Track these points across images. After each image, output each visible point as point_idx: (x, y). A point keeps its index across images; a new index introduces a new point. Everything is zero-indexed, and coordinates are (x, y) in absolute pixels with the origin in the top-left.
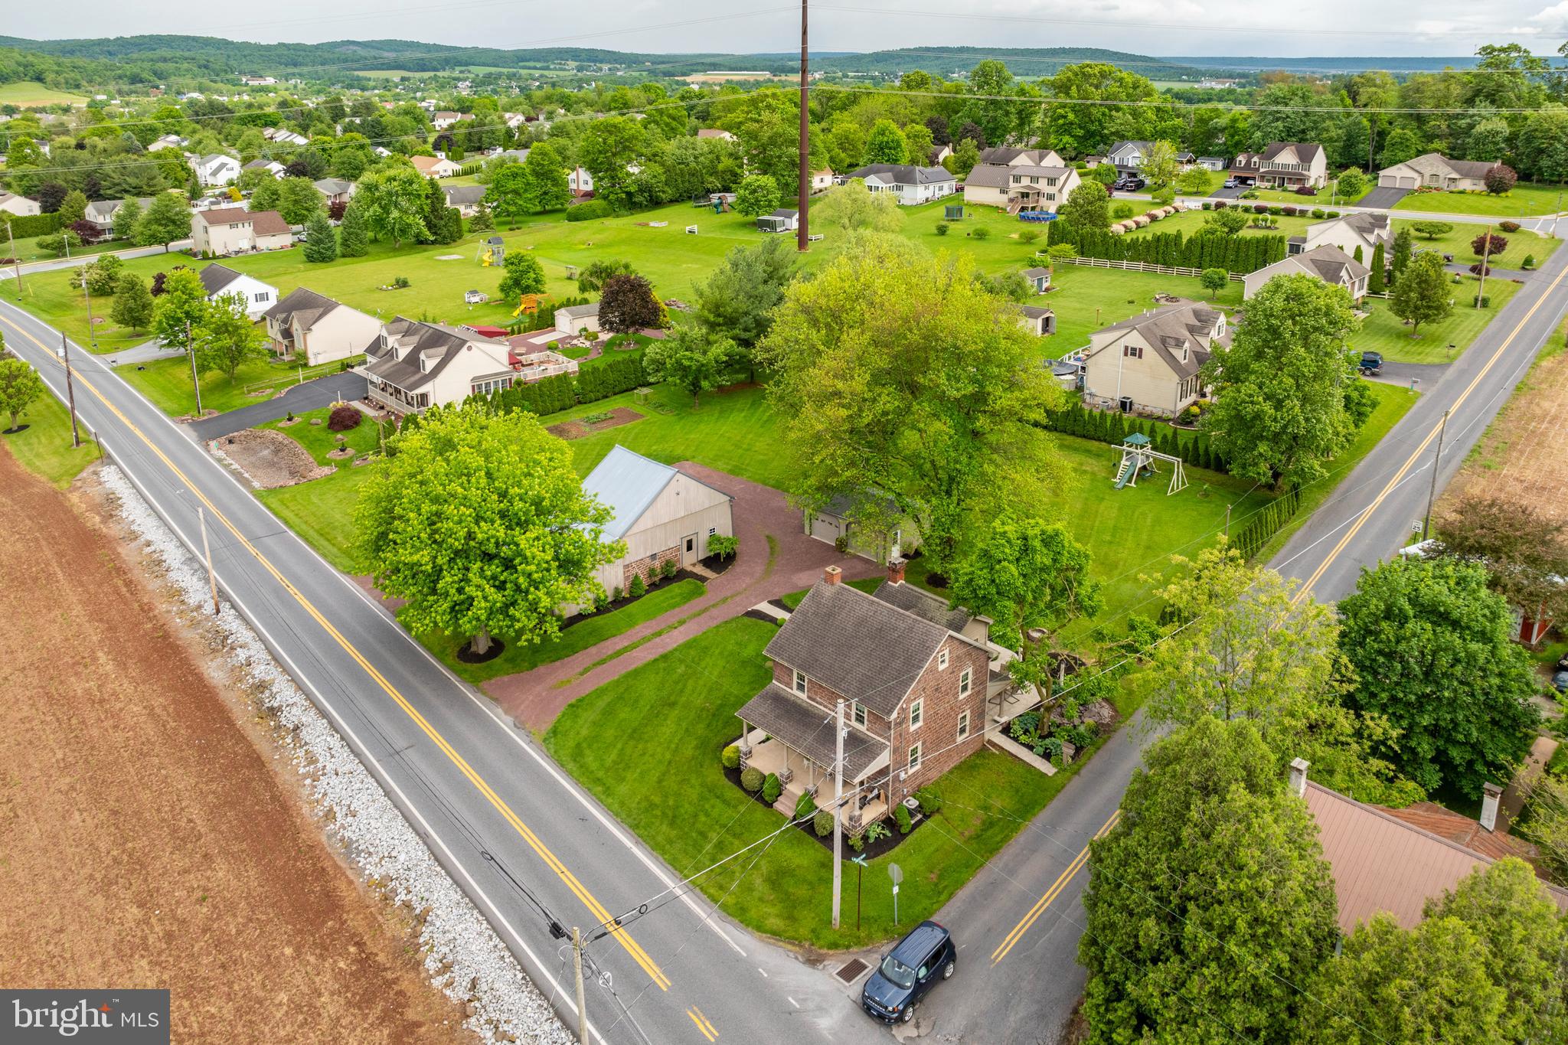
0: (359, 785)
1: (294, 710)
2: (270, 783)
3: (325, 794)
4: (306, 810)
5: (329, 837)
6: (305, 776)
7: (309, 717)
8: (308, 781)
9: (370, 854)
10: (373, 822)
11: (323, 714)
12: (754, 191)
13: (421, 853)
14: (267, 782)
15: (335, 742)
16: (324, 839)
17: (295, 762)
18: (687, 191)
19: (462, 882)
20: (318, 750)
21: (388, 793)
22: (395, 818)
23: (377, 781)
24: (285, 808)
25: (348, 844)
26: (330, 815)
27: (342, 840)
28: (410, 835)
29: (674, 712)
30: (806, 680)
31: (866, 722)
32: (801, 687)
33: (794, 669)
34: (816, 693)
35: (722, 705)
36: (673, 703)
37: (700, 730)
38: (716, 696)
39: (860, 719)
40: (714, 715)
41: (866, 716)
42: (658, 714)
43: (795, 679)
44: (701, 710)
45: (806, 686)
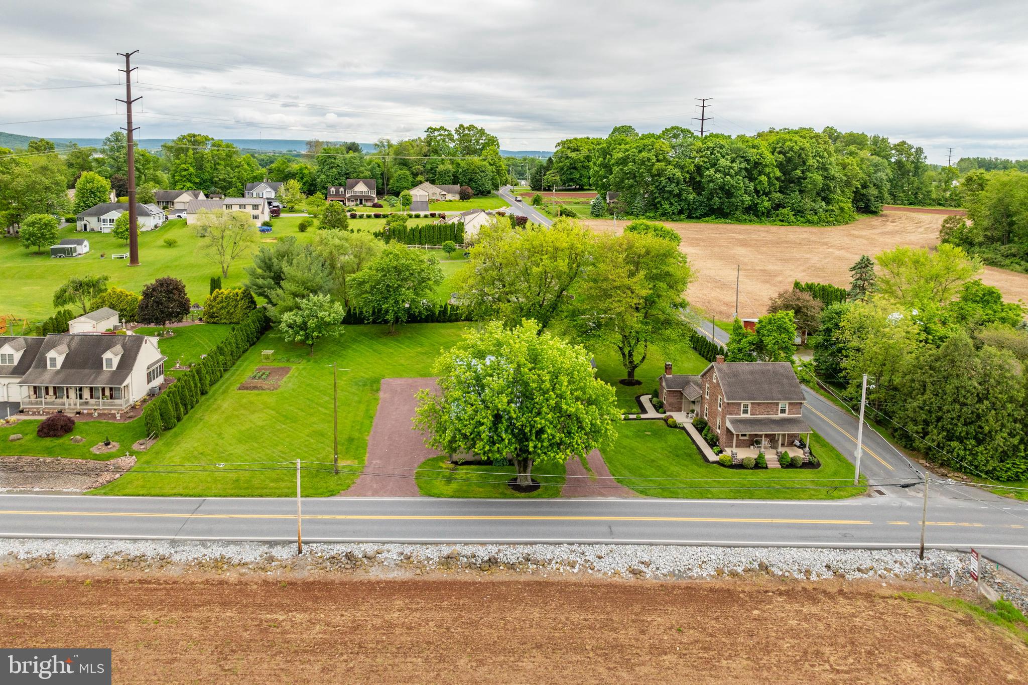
3: (614, 568)
4: (618, 579)
7: (527, 549)
9: (690, 569)
16: (657, 581)
26: (636, 572)
27: (665, 575)
28: (697, 549)
29: (662, 463)
30: (750, 406)
31: (787, 411)
32: (745, 412)
33: (743, 402)
34: (756, 410)
35: (670, 452)
36: (653, 461)
37: (686, 463)
38: (660, 451)
39: (783, 411)
40: (677, 456)
41: (787, 409)
42: (658, 466)
43: (742, 409)
44: (668, 457)
45: (749, 409)
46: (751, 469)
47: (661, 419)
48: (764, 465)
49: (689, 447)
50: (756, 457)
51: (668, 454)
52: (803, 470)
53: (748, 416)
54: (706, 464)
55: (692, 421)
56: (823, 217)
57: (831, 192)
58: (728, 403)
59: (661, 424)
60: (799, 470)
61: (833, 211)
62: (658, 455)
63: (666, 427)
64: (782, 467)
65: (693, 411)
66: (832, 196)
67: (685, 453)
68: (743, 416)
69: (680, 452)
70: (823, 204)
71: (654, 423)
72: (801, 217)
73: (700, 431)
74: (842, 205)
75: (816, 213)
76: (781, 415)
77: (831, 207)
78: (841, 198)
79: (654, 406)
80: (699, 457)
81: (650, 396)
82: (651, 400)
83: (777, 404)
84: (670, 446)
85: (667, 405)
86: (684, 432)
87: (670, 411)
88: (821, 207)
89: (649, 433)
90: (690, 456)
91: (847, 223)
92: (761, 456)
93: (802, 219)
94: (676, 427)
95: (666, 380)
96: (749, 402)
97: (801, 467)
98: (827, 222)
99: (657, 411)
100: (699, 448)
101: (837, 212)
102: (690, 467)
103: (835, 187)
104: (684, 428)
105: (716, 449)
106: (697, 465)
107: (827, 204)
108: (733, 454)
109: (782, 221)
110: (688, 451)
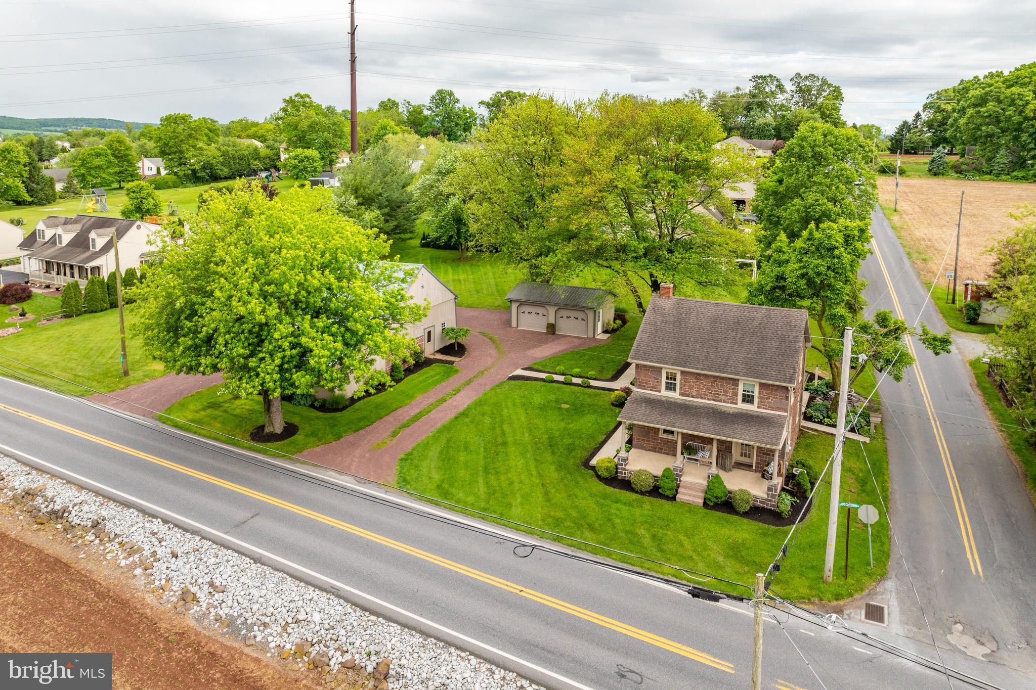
0: (213, 560)
1: (86, 508)
2: (88, 582)
3: (168, 580)
4: (150, 599)
5: (199, 620)
6: (132, 567)
7: (109, 511)
8: (138, 571)
9: (265, 625)
10: (255, 592)
11: (127, 505)
12: (302, 161)
13: (338, 608)
14: (83, 582)
15: (157, 526)
16: (192, 623)
17: (109, 557)
18: (238, 171)
19: (414, 624)
20: (138, 538)
21: (257, 560)
22: (283, 581)
23: (236, 551)
24: (123, 603)
25: (230, 622)
26: (187, 597)
27: (218, 619)
28: (311, 593)
30: (678, 377)
31: (756, 400)
32: (671, 387)
33: (666, 369)
34: (691, 388)
39: (748, 399)
41: (756, 394)
43: (664, 380)
45: (678, 383)
50: (661, 473)
52: (745, 520)
53: (675, 395)
59: (608, 398)
60: (736, 519)
63: (608, 403)
64: (706, 506)
67: (572, 444)
68: (665, 394)
76: (742, 406)
83: (735, 382)
89: (567, 407)
90: (571, 450)
92: (671, 475)
94: (622, 406)
96: (677, 370)
97: (746, 514)
100: (604, 442)
105: (625, 448)
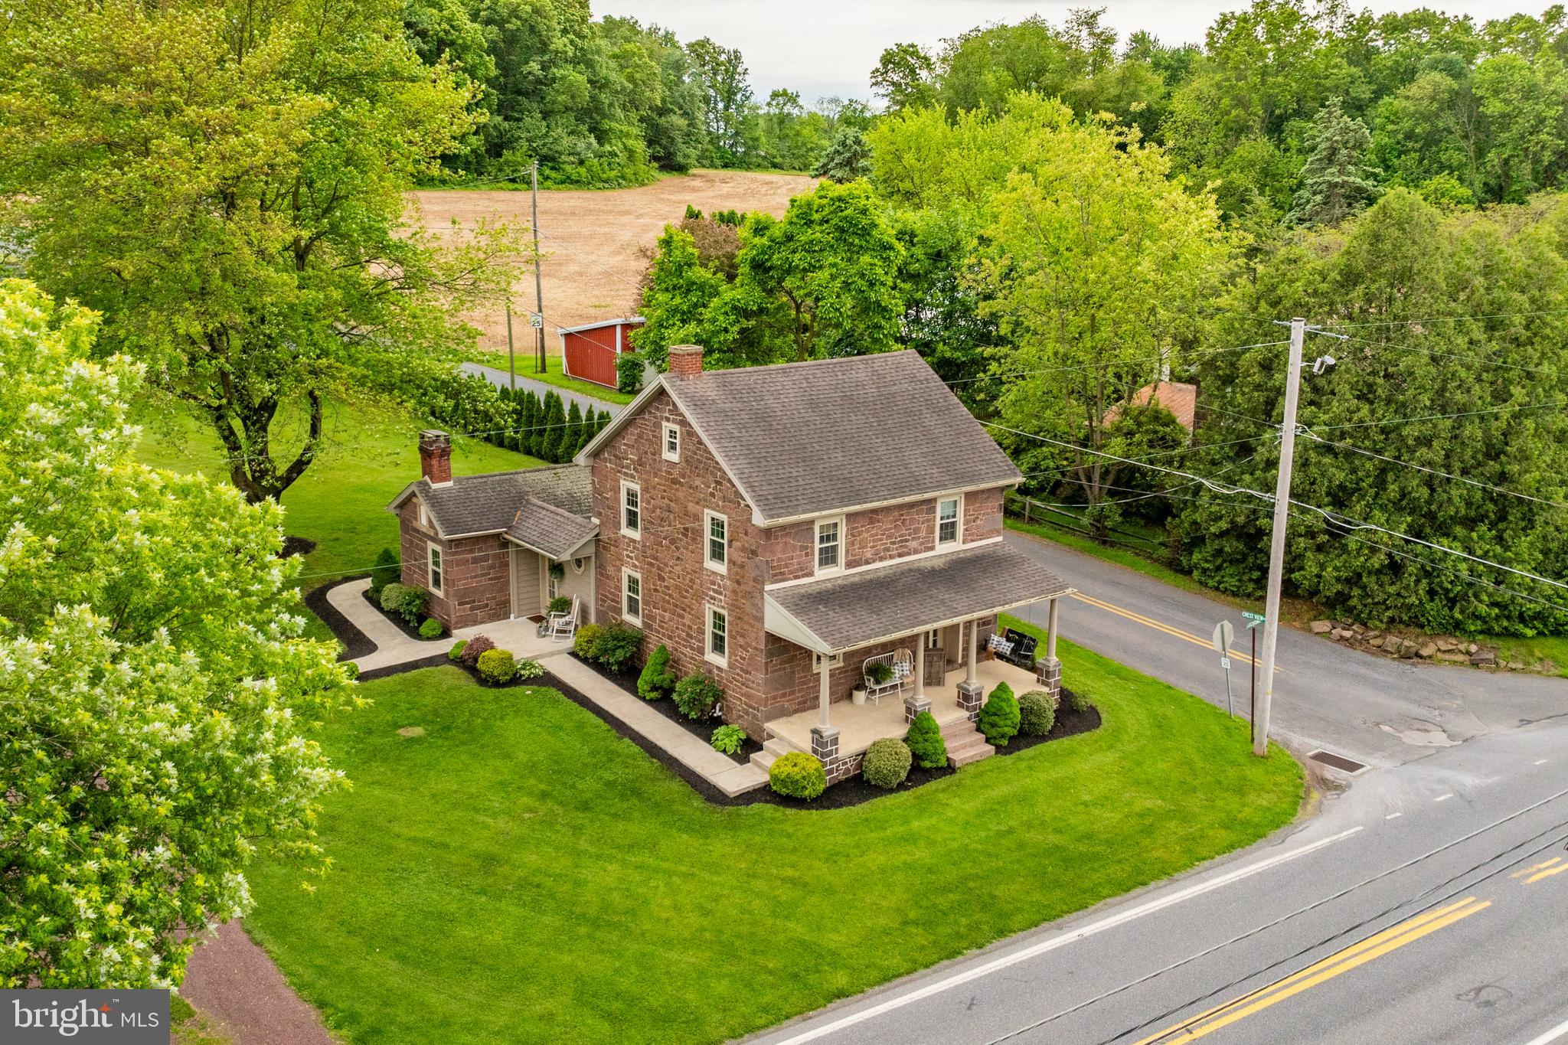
29: (531, 859)
30: (842, 531)
31: (960, 529)
32: (828, 557)
33: (822, 518)
34: (863, 544)
35: (544, 796)
36: (489, 862)
37: (637, 829)
38: (496, 801)
39: (948, 531)
40: (585, 807)
41: (960, 518)
42: (523, 884)
43: (817, 546)
44: (548, 822)
45: (841, 542)
46: (902, 786)
47: (444, 659)
48: (943, 763)
49: (611, 756)
50: (902, 730)
51: (543, 809)
53: (840, 572)
54: (719, 814)
55: (570, 642)
56: (596, 168)
57: (604, 116)
58: (768, 532)
59: (450, 681)
60: (1052, 745)
61: (613, 154)
62: (501, 823)
63: (473, 687)
64: (999, 750)
65: (562, 606)
66: (606, 124)
67: (610, 785)
68: (824, 575)
69: (589, 786)
70: (592, 140)
71: (419, 684)
72: (552, 168)
73: (626, 674)
74: (630, 142)
75: (581, 162)
76: (941, 550)
77: (608, 148)
78: (625, 128)
79: (395, 616)
80: (676, 787)
81: (367, 584)
82: (372, 598)
83: (929, 505)
84: (532, 768)
85: (453, 603)
86: (554, 692)
87: (465, 622)
88: (589, 146)
89: (418, 731)
90: (636, 793)
91: (643, 185)
92: (919, 726)
93: (553, 174)
94: (515, 680)
95: (434, 500)
96: (835, 515)
97: (1055, 733)
98: (606, 181)
99: (415, 634)
100: (653, 750)
101: (622, 158)
102: (663, 843)
103: (611, 105)
104: (548, 680)
105: (728, 736)
106: (689, 828)
107: (601, 140)
108: (821, 743)
109: (513, 181)
110: (616, 773)
